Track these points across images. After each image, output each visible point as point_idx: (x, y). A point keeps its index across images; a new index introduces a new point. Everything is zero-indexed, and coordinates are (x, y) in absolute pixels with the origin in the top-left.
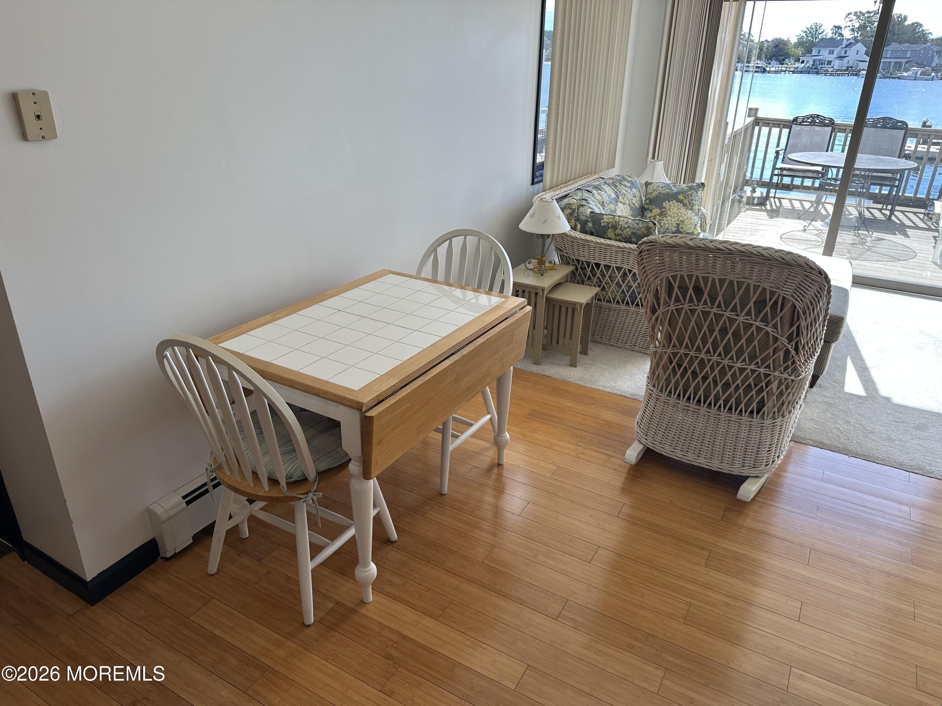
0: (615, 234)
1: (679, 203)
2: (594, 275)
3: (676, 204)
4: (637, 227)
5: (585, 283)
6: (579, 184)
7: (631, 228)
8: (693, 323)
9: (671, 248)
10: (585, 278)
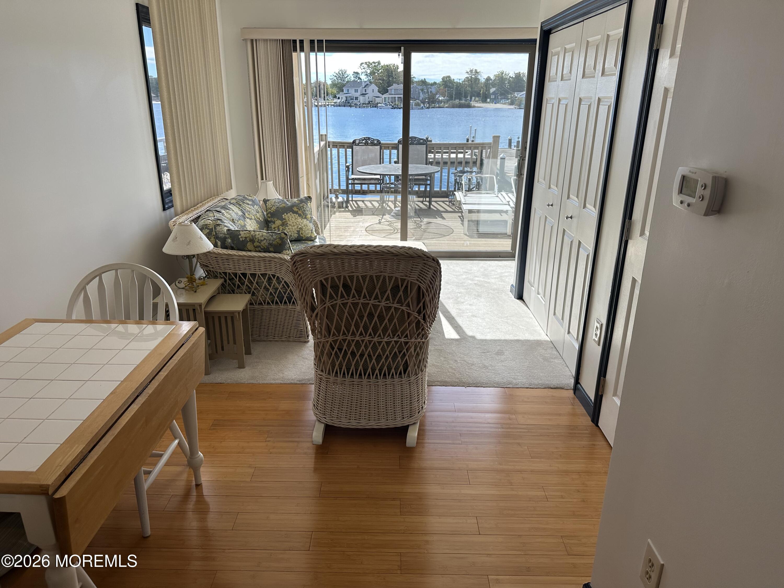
0: (254, 246)
1: (295, 214)
2: (243, 284)
3: (293, 215)
4: (272, 239)
5: (235, 292)
6: (207, 205)
7: (267, 240)
8: (346, 314)
9: (321, 257)
10: (235, 287)
